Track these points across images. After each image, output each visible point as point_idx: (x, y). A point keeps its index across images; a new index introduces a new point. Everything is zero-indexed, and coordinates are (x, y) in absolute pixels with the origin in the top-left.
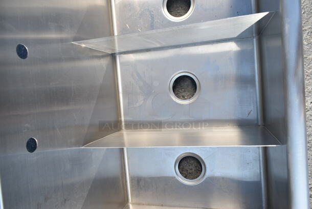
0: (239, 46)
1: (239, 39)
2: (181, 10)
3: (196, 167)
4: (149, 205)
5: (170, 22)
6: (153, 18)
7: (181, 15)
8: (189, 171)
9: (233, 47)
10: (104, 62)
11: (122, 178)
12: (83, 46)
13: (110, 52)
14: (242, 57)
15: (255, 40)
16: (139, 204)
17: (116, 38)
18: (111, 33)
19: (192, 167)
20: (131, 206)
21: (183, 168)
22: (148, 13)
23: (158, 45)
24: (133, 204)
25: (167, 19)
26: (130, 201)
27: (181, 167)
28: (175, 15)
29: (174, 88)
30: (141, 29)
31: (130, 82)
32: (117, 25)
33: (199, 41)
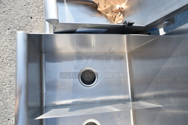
16: (121, 52)
24: (125, 53)
26: (126, 54)
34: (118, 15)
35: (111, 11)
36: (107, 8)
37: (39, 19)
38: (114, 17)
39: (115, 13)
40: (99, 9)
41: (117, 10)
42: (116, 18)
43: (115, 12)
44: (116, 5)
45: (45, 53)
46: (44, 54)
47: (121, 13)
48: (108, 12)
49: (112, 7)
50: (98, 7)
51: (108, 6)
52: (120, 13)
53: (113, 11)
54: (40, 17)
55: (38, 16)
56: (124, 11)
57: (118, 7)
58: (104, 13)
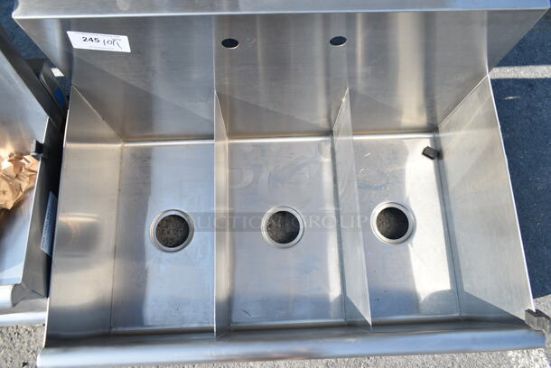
0: (335, 300)
1: (344, 300)
2: (386, 225)
3: (172, 239)
4: (121, 172)
5: (371, 211)
6: (377, 188)
7: (379, 227)
8: (166, 230)
9: (334, 292)
10: (322, 122)
11: (151, 136)
12: (344, 100)
13: (335, 129)
14: (321, 304)
15: (342, 320)
16: (121, 157)
17: (350, 138)
18: (356, 132)
19: (172, 233)
20: (119, 145)
21: (170, 221)
22: (384, 182)
23: (340, 193)
24: (122, 148)
25: (374, 207)
26: (126, 145)
27: (172, 219)
28: (379, 218)
29: (283, 214)
30: (363, 173)
31: (292, 154)
32: (369, 140)
33: (344, 249)
34: (27, 164)
35: (17, 181)
36: (7, 189)
37: (29, 345)
38: (30, 173)
39: (21, 170)
40: (10, 206)
41: (15, 166)
42: (32, 168)
43: (18, 170)
44: (3, 168)
45: (111, 328)
46: (113, 330)
47: (21, 159)
48: (18, 187)
49: (7, 177)
50: (4, 207)
51: (4, 185)
52: (23, 161)
53: (17, 176)
54: (26, 344)
55: (22, 348)
56: (17, 153)
57: (7, 165)
58: (21, 194)
